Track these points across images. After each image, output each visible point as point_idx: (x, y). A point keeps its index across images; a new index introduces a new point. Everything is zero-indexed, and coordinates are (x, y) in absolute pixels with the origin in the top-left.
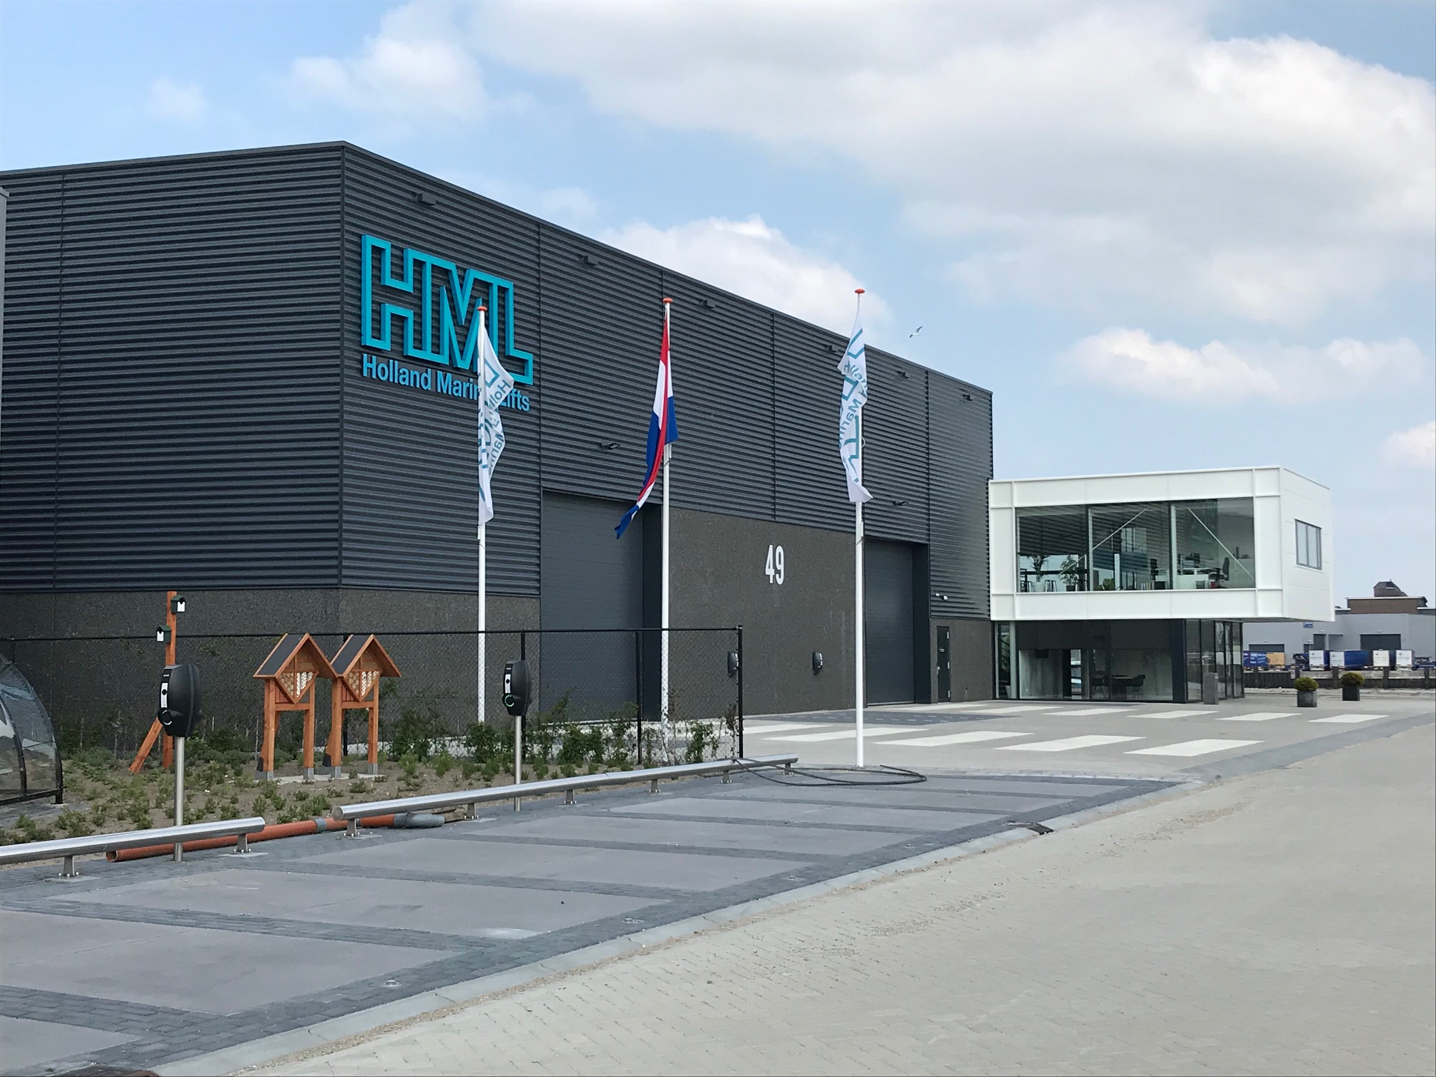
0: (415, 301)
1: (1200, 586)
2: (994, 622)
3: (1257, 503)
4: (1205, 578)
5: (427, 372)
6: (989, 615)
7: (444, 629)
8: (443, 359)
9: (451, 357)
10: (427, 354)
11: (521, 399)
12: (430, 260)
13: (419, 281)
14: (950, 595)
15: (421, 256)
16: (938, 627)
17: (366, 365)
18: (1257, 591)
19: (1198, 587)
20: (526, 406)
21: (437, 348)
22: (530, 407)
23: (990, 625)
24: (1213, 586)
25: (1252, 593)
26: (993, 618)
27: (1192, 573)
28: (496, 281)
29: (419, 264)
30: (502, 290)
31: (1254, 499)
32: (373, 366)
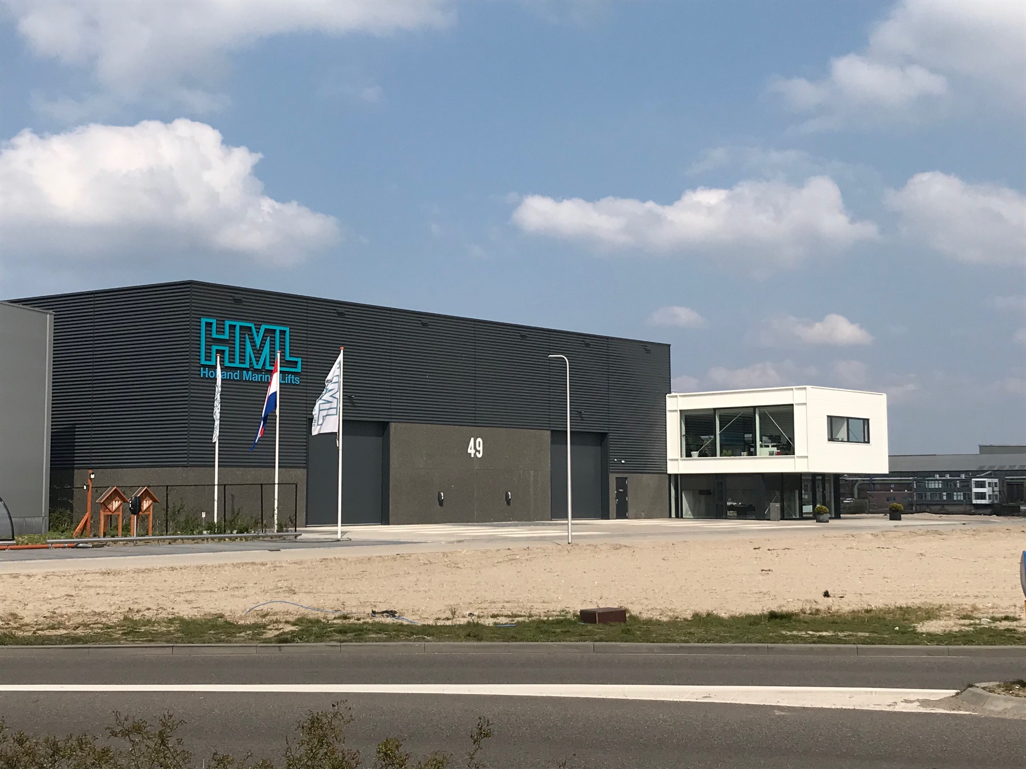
0: (230, 342)
1: (771, 454)
2: (670, 475)
3: (795, 408)
4: (775, 449)
5: (237, 372)
6: (667, 470)
7: (247, 483)
8: (247, 366)
9: (251, 364)
10: (237, 364)
11: (294, 379)
12: (238, 324)
13: (232, 334)
14: (626, 460)
15: (233, 323)
16: (616, 478)
17: (202, 372)
18: (796, 457)
19: (770, 454)
20: (297, 382)
21: (242, 361)
22: (300, 382)
23: (667, 476)
24: (778, 454)
25: (792, 460)
26: (669, 472)
27: (768, 446)
28: (278, 328)
29: (232, 327)
30: (283, 333)
31: (794, 405)
32: (207, 372)
